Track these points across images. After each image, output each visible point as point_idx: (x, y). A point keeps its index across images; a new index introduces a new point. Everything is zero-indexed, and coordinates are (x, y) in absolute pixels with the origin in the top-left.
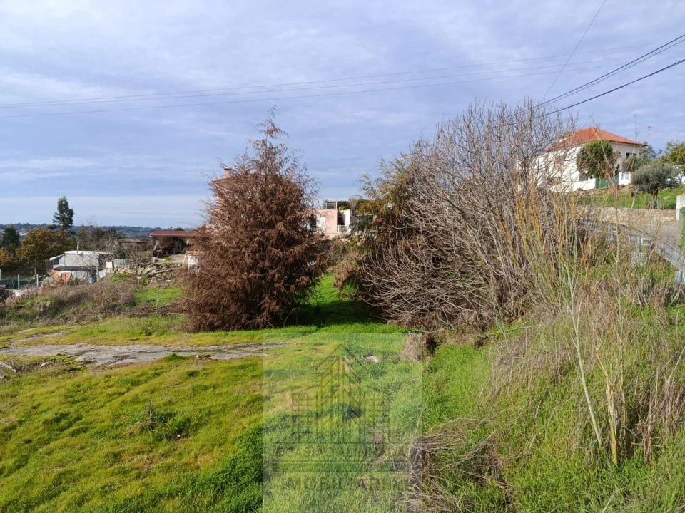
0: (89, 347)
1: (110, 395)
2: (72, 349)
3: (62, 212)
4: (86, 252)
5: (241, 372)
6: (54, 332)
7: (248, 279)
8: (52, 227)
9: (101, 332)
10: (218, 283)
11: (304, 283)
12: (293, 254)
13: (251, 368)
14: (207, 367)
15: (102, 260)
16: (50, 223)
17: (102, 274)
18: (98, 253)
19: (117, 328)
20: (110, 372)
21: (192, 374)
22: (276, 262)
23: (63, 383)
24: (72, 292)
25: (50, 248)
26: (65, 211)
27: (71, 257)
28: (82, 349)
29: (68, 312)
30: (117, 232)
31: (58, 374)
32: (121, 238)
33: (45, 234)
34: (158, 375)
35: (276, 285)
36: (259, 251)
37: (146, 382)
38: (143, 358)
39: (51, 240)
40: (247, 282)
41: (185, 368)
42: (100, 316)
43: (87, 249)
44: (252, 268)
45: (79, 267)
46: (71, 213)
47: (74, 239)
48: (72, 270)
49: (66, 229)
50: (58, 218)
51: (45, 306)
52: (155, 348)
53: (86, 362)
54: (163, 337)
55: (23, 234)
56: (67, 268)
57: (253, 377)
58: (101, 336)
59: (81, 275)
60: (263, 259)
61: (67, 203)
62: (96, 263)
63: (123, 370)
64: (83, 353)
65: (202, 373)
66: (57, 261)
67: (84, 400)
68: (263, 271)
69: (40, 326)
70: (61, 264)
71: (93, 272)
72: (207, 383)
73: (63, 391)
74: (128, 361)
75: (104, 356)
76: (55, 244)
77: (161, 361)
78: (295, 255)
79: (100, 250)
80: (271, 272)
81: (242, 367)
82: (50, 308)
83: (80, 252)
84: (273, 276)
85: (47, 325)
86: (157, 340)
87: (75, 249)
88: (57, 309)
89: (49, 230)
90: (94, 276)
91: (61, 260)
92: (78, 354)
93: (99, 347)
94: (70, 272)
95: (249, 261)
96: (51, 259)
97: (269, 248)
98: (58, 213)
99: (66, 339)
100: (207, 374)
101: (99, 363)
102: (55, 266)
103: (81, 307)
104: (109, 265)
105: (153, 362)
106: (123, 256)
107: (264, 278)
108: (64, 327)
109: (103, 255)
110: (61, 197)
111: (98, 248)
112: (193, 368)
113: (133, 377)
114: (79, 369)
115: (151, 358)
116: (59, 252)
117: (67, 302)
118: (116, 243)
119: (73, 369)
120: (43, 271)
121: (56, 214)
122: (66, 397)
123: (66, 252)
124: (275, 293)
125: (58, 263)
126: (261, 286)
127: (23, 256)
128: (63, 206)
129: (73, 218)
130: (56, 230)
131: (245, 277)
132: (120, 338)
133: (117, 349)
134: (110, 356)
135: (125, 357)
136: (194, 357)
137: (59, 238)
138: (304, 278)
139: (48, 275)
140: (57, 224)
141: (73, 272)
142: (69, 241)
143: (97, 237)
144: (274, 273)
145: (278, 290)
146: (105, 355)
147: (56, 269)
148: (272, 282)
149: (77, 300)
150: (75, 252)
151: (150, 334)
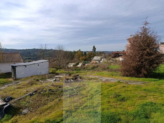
0: (100, 77)
1: (106, 88)
2: (97, 77)
4: (98, 57)
5: (137, 88)
6: (94, 73)
8: (92, 52)
11: (155, 66)
13: (140, 88)
16: (91, 51)
17: (101, 61)
18: (100, 57)
19: (106, 74)
20: (105, 83)
21: (124, 87)
22: (146, 60)
24: (96, 65)
25: (92, 56)
27: (95, 58)
28: (99, 77)
29: (96, 69)
34: (116, 85)
35: (146, 66)
36: (141, 57)
37: (113, 86)
38: (112, 81)
39: (92, 54)
40: (137, 65)
41: (122, 85)
42: (102, 70)
44: (139, 61)
45: (97, 60)
46: (95, 49)
47: (96, 54)
48: (95, 61)
49: (94, 52)
51: (91, 68)
52: (114, 79)
54: (116, 77)
55: (87, 53)
57: (141, 90)
58: (103, 75)
59: (97, 62)
60: (142, 59)
62: (100, 59)
63: (108, 83)
64: (100, 78)
65: (126, 87)
68: (142, 62)
69: (91, 71)
70: (94, 59)
71: (99, 61)
72: (128, 89)
74: (109, 81)
75: (104, 79)
76: (92, 55)
77: (116, 82)
81: (137, 87)
82: (92, 68)
84: (145, 64)
86: (115, 77)
87: (96, 56)
88: (93, 68)
90: (100, 62)
91: (94, 58)
93: (102, 77)
95: (138, 59)
97: (144, 56)
98: (93, 49)
99: (96, 75)
100: (128, 87)
101: (103, 81)
102: (93, 60)
103: (98, 68)
104: (102, 59)
106: (105, 58)
107: (142, 64)
108: (95, 72)
110: (94, 45)
112: (124, 85)
113: (110, 85)
114: (99, 81)
115: (114, 81)
116: (93, 57)
117: (95, 67)
118: (104, 55)
120: (90, 61)
124: (146, 68)
126: (141, 66)
127: (87, 58)
128: (94, 47)
132: (106, 76)
133: (106, 78)
134: (105, 79)
135: (108, 80)
136: (124, 83)
143: (100, 54)
144: (146, 63)
145: (147, 68)
148: (145, 65)
149: (97, 67)
151: (113, 76)
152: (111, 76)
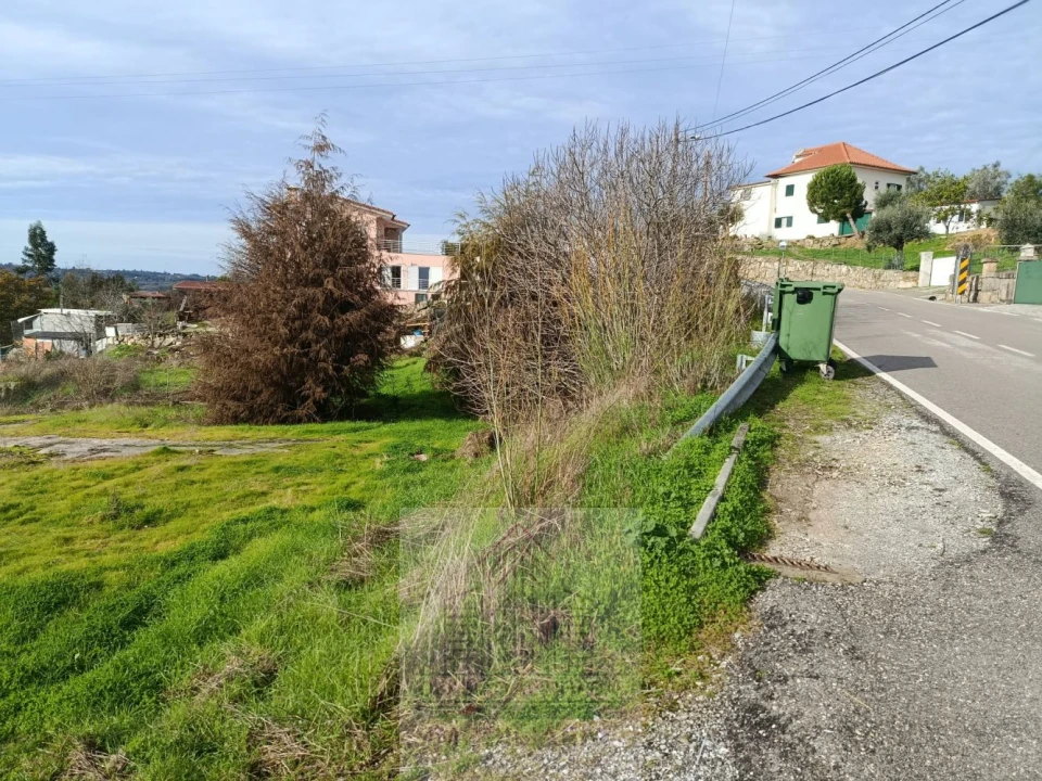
0: (61, 438)
1: (74, 488)
2: (35, 441)
3: (35, 246)
4: (73, 312)
5: (245, 467)
6: (16, 422)
7: (284, 355)
8: (22, 270)
9: (79, 421)
10: (242, 359)
11: (362, 363)
12: (347, 323)
14: (204, 462)
15: (100, 324)
16: (19, 263)
17: (100, 345)
18: (93, 313)
19: (103, 418)
20: (79, 465)
21: (182, 469)
22: (322, 333)
23: (17, 476)
24: (48, 371)
25: (17, 303)
26: (41, 245)
27: (51, 319)
28: (49, 441)
29: (43, 397)
30: (128, 281)
31: (12, 466)
32: (132, 290)
33: (9, 281)
34: (140, 469)
35: (322, 365)
36: (300, 318)
37: (123, 476)
38: (126, 452)
39: (19, 291)
40: (282, 360)
41: (175, 462)
42: (85, 403)
43: (76, 306)
44: (291, 340)
45: (65, 334)
46: (51, 249)
47: (58, 289)
48: (53, 338)
49: (44, 273)
50: (29, 256)
51: (8, 390)
52: (146, 442)
53: (51, 455)
54: (162, 430)
56: (45, 335)
57: (257, 473)
58: (79, 427)
59: (69, 346)
60: (305, 328)
61: (43, 233)
62: (89, 328)
63: (96, 464)
64: (51, 445)
65: (195, 468)
66: (29, 324)
67: (41, 492)
68: (306, 345)
70: (37, 326)
71: (80, 338)
72: (196, 478)
73: (16, 483)
74: (107, 454)
75: (77, 449)
76: (25, 297)
77: (148, 454)
78: (351, 325)
79: (98, 309)
80: (315, 347)
81: (247, 463)
82: (16, 392)
83: (65, 311)
84: (318, 352)
85: (8, 414)
86: (153, 434)
87: (58, 307)
88: (23, 392)
89: (15, 275)
90: (87, 348)
91: (37, 323)
92: (42, 447)
93: (72, 440)
94: (50, 341)
95: (283, 331)
96: (20, 320)
97: (315, 313)
98: (30, 247)
99: (31, 430)
100: (202, 470)
101: (69, 457)
102: (27, 332)
103: (59, 391)
104: (110, 331)
105: (137, 456)
106: (132, 318)
107: (306, 355)
108: (32, 417)
109: (101, 317)
110: (34, 222)
111: (93, 305)
112: (185, 463)
113: (107, 470)
114: (41, 463)
115: (137, 451)
116: (33, 310)
117: (41, 384)
118: (125, 297)
119: (33, 462)
120: (8, 340)
121: (27, 249)
122: (19, 489)
123: (43, 311)
124: (321, 375)
125: (31, 328)
126: (302, 365)
128: (37, 237)
129: (55, 257)
130: (28, 274)
131: (278, 353)
132: (105, 429)
133: (96, 441)
134: (86, 449)
135: (104, 450)
136: (191, 452)
137: (31, 289)
138: (361, 356)
139: (17, 346)
140: (30, 265)
141: (56, 342)
142: (47, 293)
143: (93, 287)
144: (320, 349)
145: (325, 370)
146: (81, 447)
147: (28, 337)
148: (317, 360)
149: (52, 382)
150: (57, 310)
151: (146, 426)
152: (136, 428)
